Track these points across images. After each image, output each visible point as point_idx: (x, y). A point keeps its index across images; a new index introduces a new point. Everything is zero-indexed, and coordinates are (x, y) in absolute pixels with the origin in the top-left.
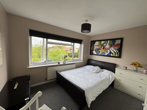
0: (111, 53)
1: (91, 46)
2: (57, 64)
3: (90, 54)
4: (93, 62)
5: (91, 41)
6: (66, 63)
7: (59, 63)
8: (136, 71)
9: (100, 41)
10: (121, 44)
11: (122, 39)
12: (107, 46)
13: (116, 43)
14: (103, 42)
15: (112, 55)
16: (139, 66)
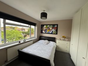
0: (53, 32)
1: (41, 28)
2: (18, 43)
3: (41, 33)
4: (43, 38)
5: (41, 25)
6: (26, 41)
7: (20, 42)
8: (64, 40)
9: (47, 25)
10: (57, 27)
11: (57, 25)
12: (51, 28)
13: (55, 27)
14: (48, 26)
15: (53, 33)
16: (65, 38)
